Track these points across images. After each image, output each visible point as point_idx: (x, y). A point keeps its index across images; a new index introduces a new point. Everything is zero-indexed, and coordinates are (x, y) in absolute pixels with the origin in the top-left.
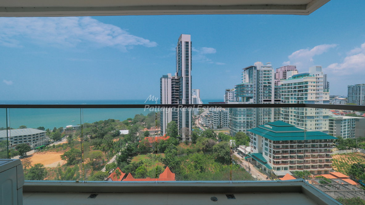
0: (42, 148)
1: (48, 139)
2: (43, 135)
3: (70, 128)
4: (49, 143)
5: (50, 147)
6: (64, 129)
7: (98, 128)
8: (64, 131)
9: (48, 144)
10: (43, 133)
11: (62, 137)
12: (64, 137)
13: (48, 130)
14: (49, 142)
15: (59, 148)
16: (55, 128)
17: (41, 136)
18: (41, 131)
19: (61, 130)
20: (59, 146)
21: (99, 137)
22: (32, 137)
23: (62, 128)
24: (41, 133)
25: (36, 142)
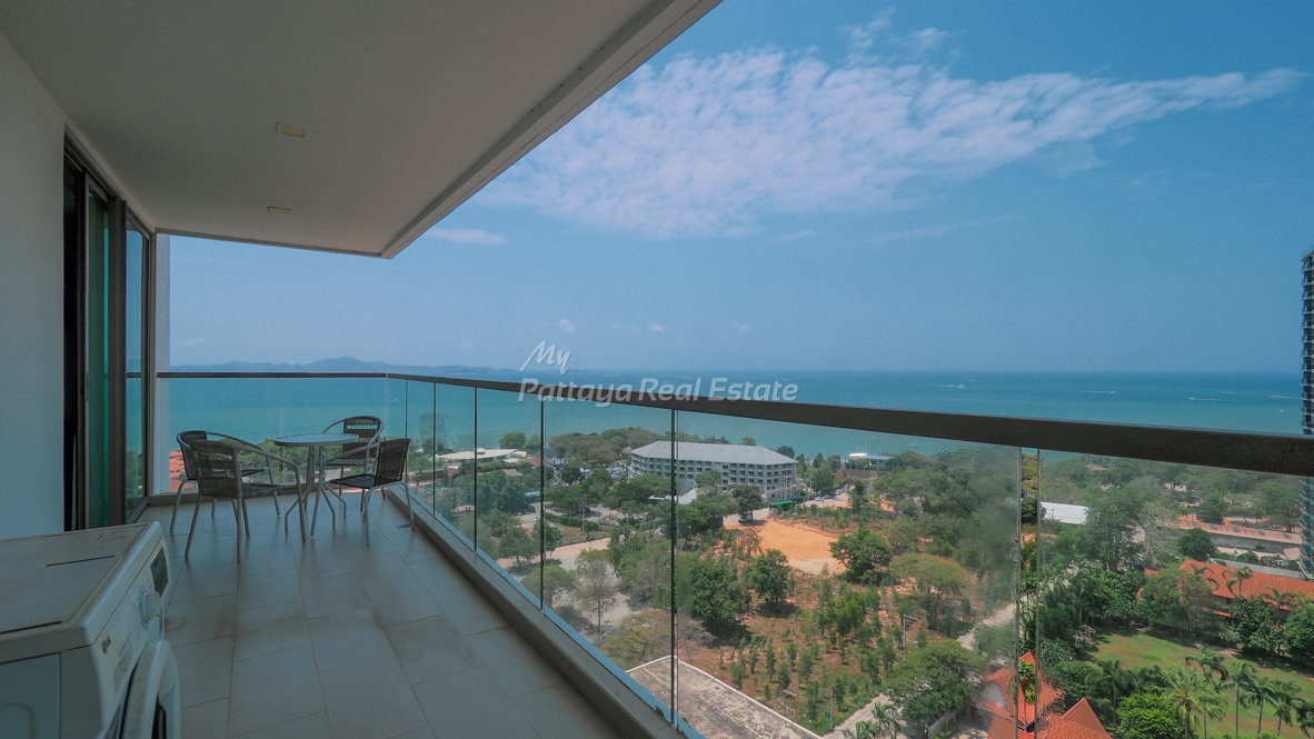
0: (786, 507)
1: (801, 484)
2: (789, 472)
3: (860, 459)
4: (802, 497)
5: (806, 509)
6: (843, 461)
7: (953, 477)
8: (843, 466)
9: (801, 501)
10: (789, 465)
11: (836, 485)
12: (841, 487)
13: (801, 459)
14: (803, 494)
15: (830, 520)
16: (820, 455)
17: (784, 472)
18: (786, 460)
19: (835, 465)
20: (827, 512)
21: (953, 510)
22: (765, 473)
23: (839, 458)
24: (784, 465)
25: (773, 488)
